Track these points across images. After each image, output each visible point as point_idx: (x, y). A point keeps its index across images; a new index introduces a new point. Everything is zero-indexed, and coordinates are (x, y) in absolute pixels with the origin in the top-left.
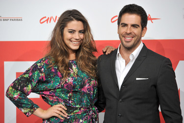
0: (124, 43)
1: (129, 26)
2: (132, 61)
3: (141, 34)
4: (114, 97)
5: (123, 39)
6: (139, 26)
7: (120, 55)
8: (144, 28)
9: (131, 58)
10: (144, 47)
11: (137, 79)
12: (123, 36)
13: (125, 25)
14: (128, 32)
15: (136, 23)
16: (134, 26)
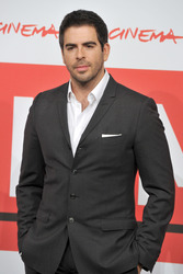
1: (80, 47)
2: (92, 104)
4: (64, 166)
6: (95, 43)
7: (72, 94)
8: (105, 46)
9: (90, 99)
13: (73, 46)
15: (90, 40)
16: (87, 45)
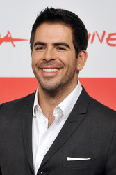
0: (43, 80)
2: (59, 121)
3: (76, 64)
5: (39, 73)
6: (68, 46)
7: (39, 108)
10: (84, 95)
11: (69, 159)
12: (39, 68)
14: (48, 57)
